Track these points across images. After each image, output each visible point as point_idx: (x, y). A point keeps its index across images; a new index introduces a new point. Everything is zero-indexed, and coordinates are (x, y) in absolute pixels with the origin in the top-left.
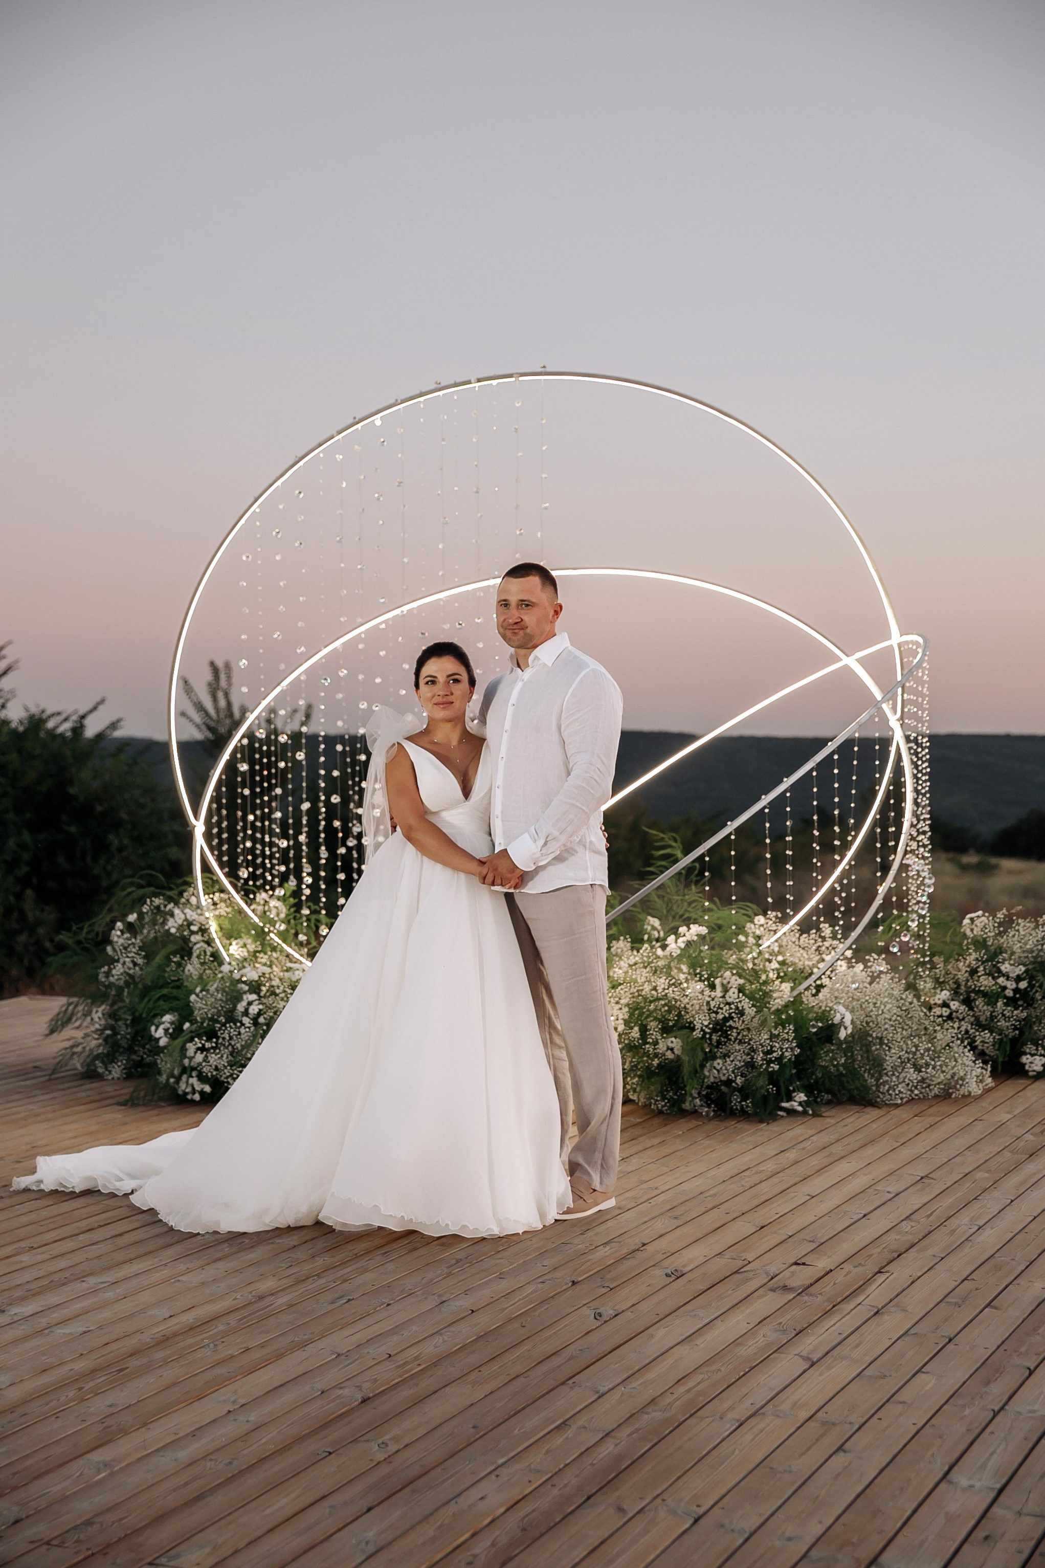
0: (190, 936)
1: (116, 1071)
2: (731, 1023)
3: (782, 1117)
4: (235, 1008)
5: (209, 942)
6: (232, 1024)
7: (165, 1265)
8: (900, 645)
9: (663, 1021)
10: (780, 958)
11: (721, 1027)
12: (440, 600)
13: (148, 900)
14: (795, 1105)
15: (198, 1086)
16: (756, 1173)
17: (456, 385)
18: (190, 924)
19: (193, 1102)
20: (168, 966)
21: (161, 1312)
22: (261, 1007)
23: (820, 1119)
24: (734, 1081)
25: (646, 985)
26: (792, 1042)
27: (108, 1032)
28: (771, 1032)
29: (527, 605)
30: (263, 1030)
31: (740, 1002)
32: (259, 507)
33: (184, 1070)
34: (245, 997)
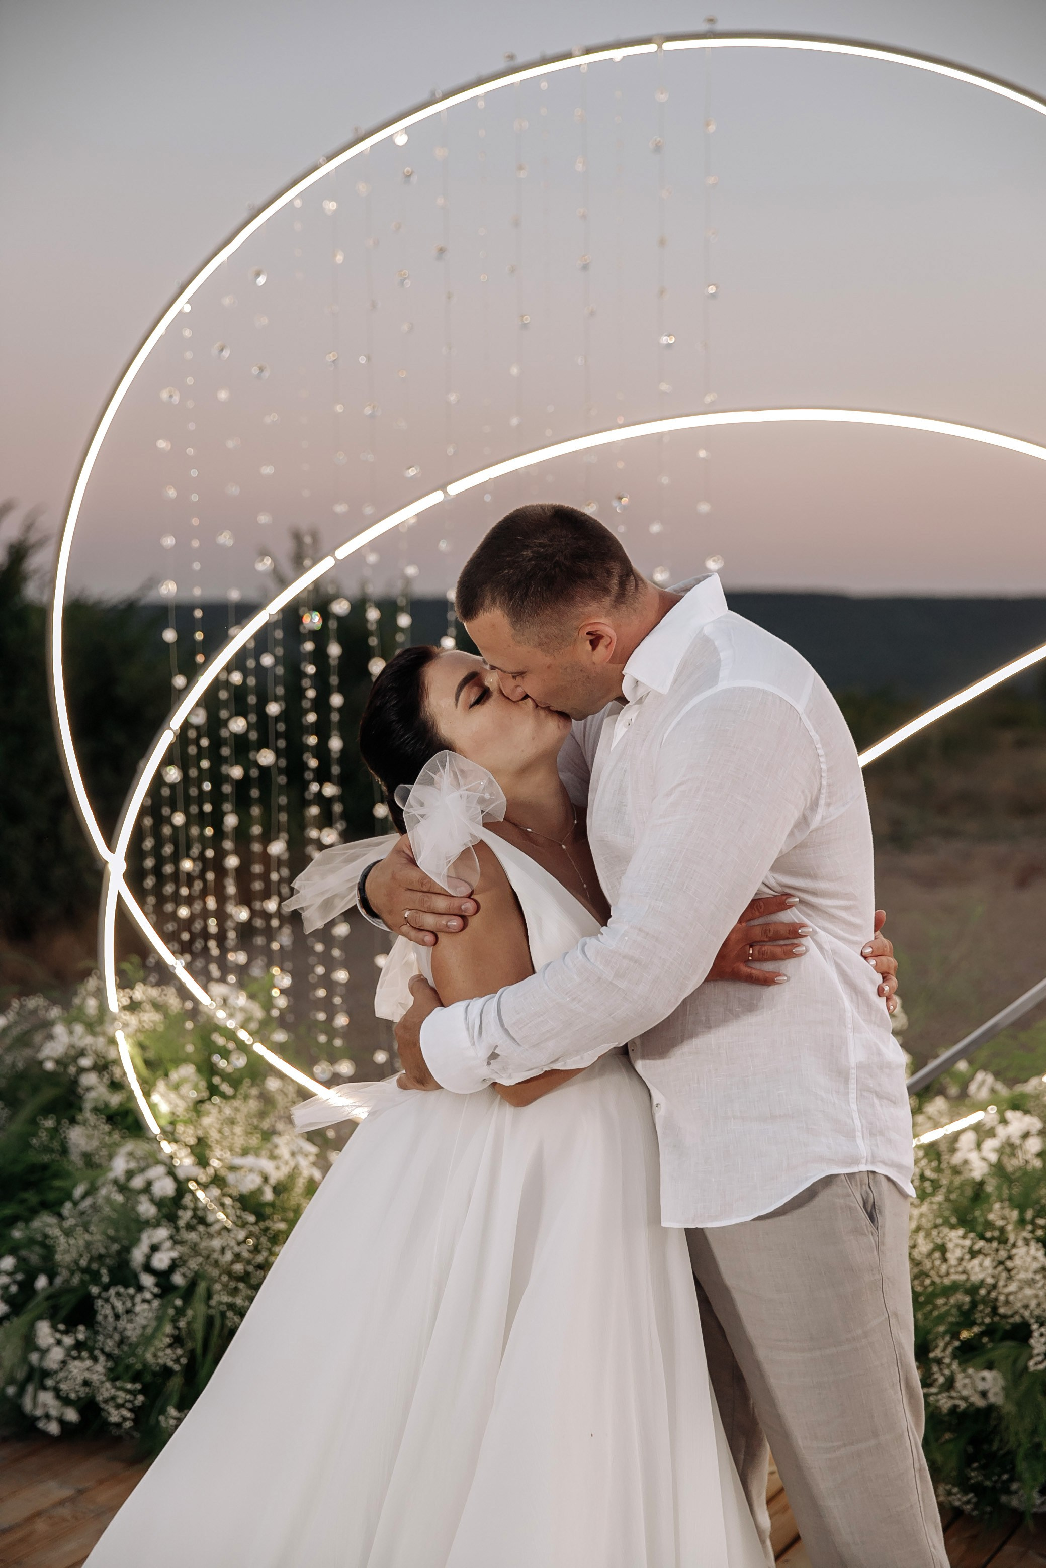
0: (78, 1076)
4: (126, 1250)
6: (122, 1290)
13: (15, 1004)
18: (82, 1053)
19: (45, 1434)
20: (35, 1135)
22: (174, 1254)
30: (176, 1308)
32: (187, 302)
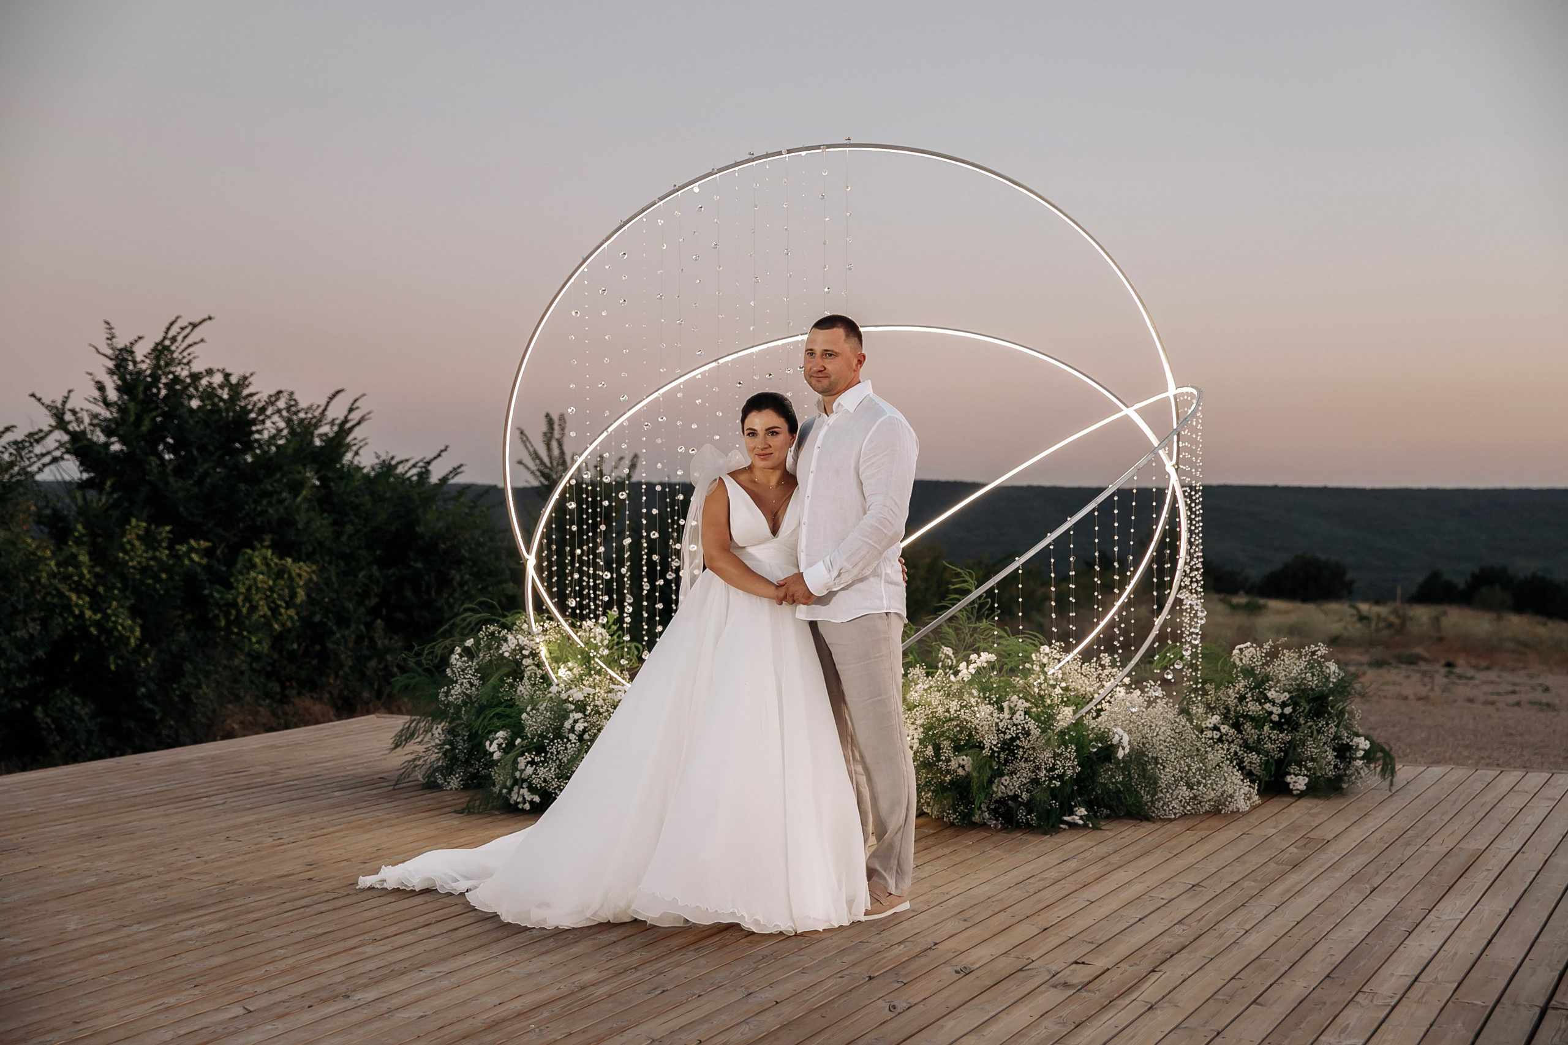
0: (522, 659)
1: (454, 782)
2: (1018, 742)
3: (1065, 829)
4: (562, 724)
5: (540, 665)
6: (559, 740)
7: (496, 957)
8: (1175, 397)
9: (955, 741)
10: (1063, 684)
11: (1009, 746)
12: (752, 354)
13: (484, 626)
14: (1076, 819)
15: (529, 797)
16: (1040, 880)
17: (768, 155)
18: (522, 648)
19: (523, 810)
20: (502, 687)
21: (491, 1000)
22: (586, 724)
23: (1099, 831)
24: (1020, 797)
25: (939, 708)
26: (1073, 761)
27: (447, 747)
28: (1055, 752)
29: (831, 355)
31: (1027, 723)
32: (586, 267)
33: (516, 782)
34: (571, 715)
